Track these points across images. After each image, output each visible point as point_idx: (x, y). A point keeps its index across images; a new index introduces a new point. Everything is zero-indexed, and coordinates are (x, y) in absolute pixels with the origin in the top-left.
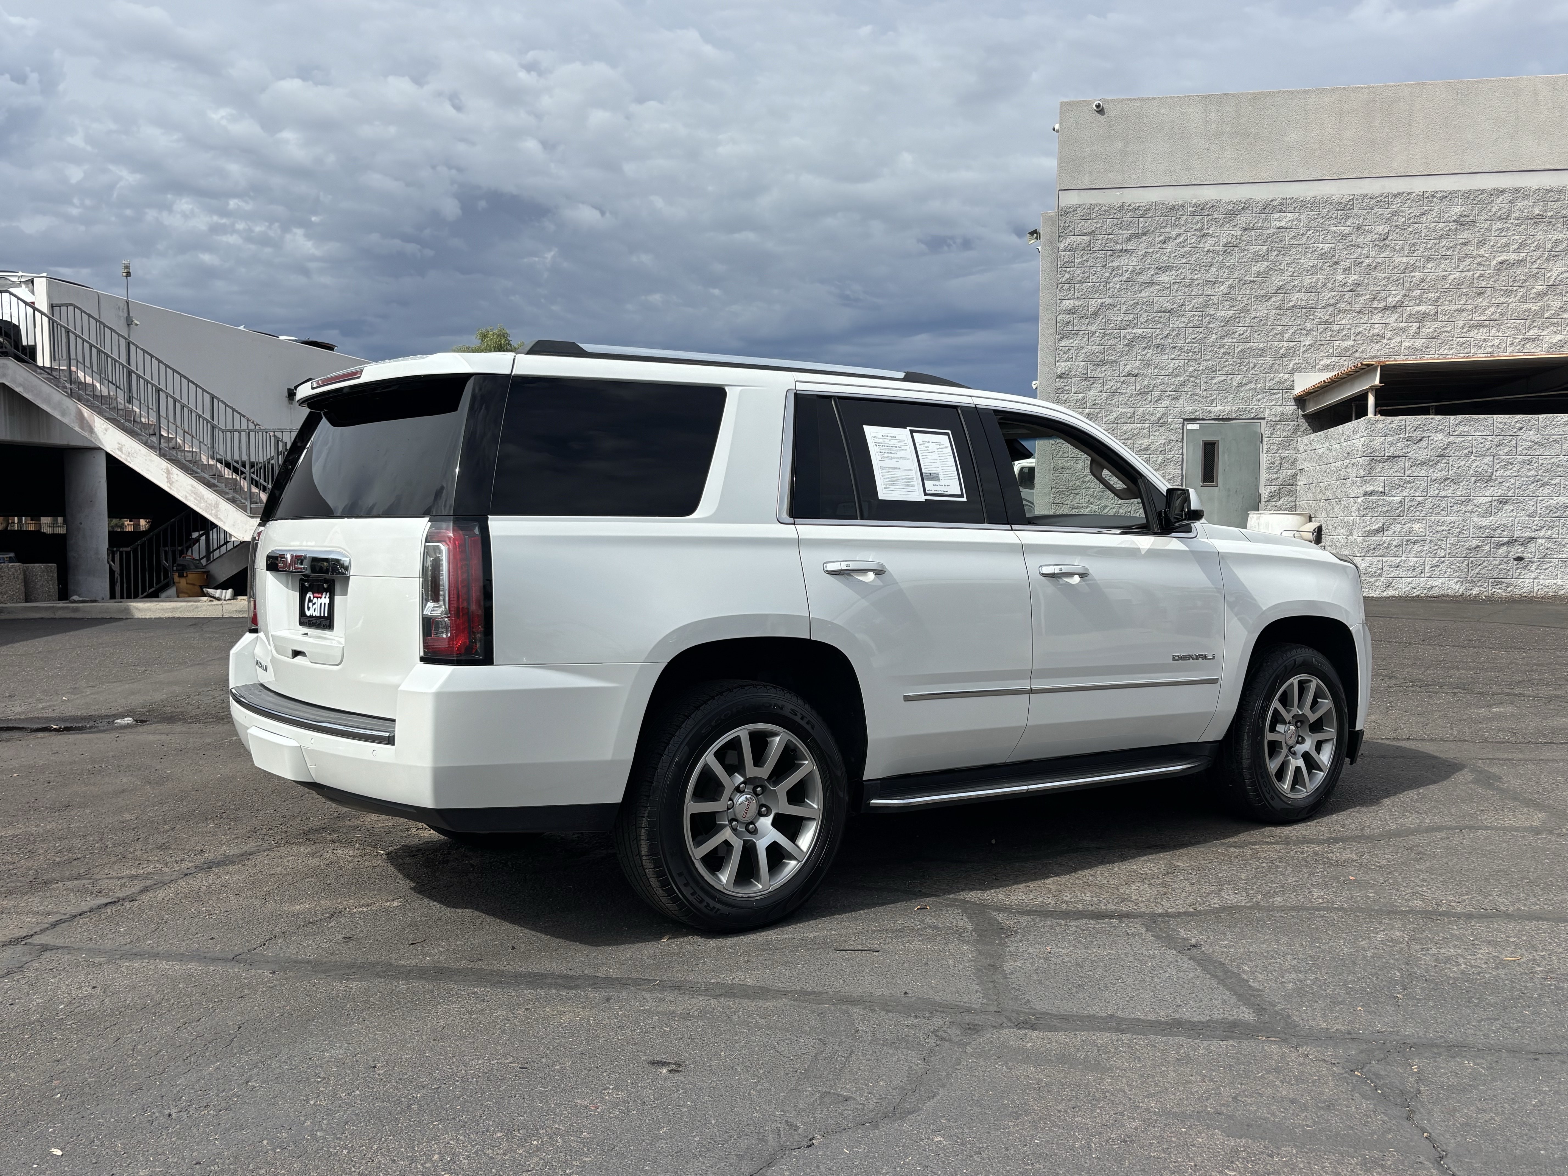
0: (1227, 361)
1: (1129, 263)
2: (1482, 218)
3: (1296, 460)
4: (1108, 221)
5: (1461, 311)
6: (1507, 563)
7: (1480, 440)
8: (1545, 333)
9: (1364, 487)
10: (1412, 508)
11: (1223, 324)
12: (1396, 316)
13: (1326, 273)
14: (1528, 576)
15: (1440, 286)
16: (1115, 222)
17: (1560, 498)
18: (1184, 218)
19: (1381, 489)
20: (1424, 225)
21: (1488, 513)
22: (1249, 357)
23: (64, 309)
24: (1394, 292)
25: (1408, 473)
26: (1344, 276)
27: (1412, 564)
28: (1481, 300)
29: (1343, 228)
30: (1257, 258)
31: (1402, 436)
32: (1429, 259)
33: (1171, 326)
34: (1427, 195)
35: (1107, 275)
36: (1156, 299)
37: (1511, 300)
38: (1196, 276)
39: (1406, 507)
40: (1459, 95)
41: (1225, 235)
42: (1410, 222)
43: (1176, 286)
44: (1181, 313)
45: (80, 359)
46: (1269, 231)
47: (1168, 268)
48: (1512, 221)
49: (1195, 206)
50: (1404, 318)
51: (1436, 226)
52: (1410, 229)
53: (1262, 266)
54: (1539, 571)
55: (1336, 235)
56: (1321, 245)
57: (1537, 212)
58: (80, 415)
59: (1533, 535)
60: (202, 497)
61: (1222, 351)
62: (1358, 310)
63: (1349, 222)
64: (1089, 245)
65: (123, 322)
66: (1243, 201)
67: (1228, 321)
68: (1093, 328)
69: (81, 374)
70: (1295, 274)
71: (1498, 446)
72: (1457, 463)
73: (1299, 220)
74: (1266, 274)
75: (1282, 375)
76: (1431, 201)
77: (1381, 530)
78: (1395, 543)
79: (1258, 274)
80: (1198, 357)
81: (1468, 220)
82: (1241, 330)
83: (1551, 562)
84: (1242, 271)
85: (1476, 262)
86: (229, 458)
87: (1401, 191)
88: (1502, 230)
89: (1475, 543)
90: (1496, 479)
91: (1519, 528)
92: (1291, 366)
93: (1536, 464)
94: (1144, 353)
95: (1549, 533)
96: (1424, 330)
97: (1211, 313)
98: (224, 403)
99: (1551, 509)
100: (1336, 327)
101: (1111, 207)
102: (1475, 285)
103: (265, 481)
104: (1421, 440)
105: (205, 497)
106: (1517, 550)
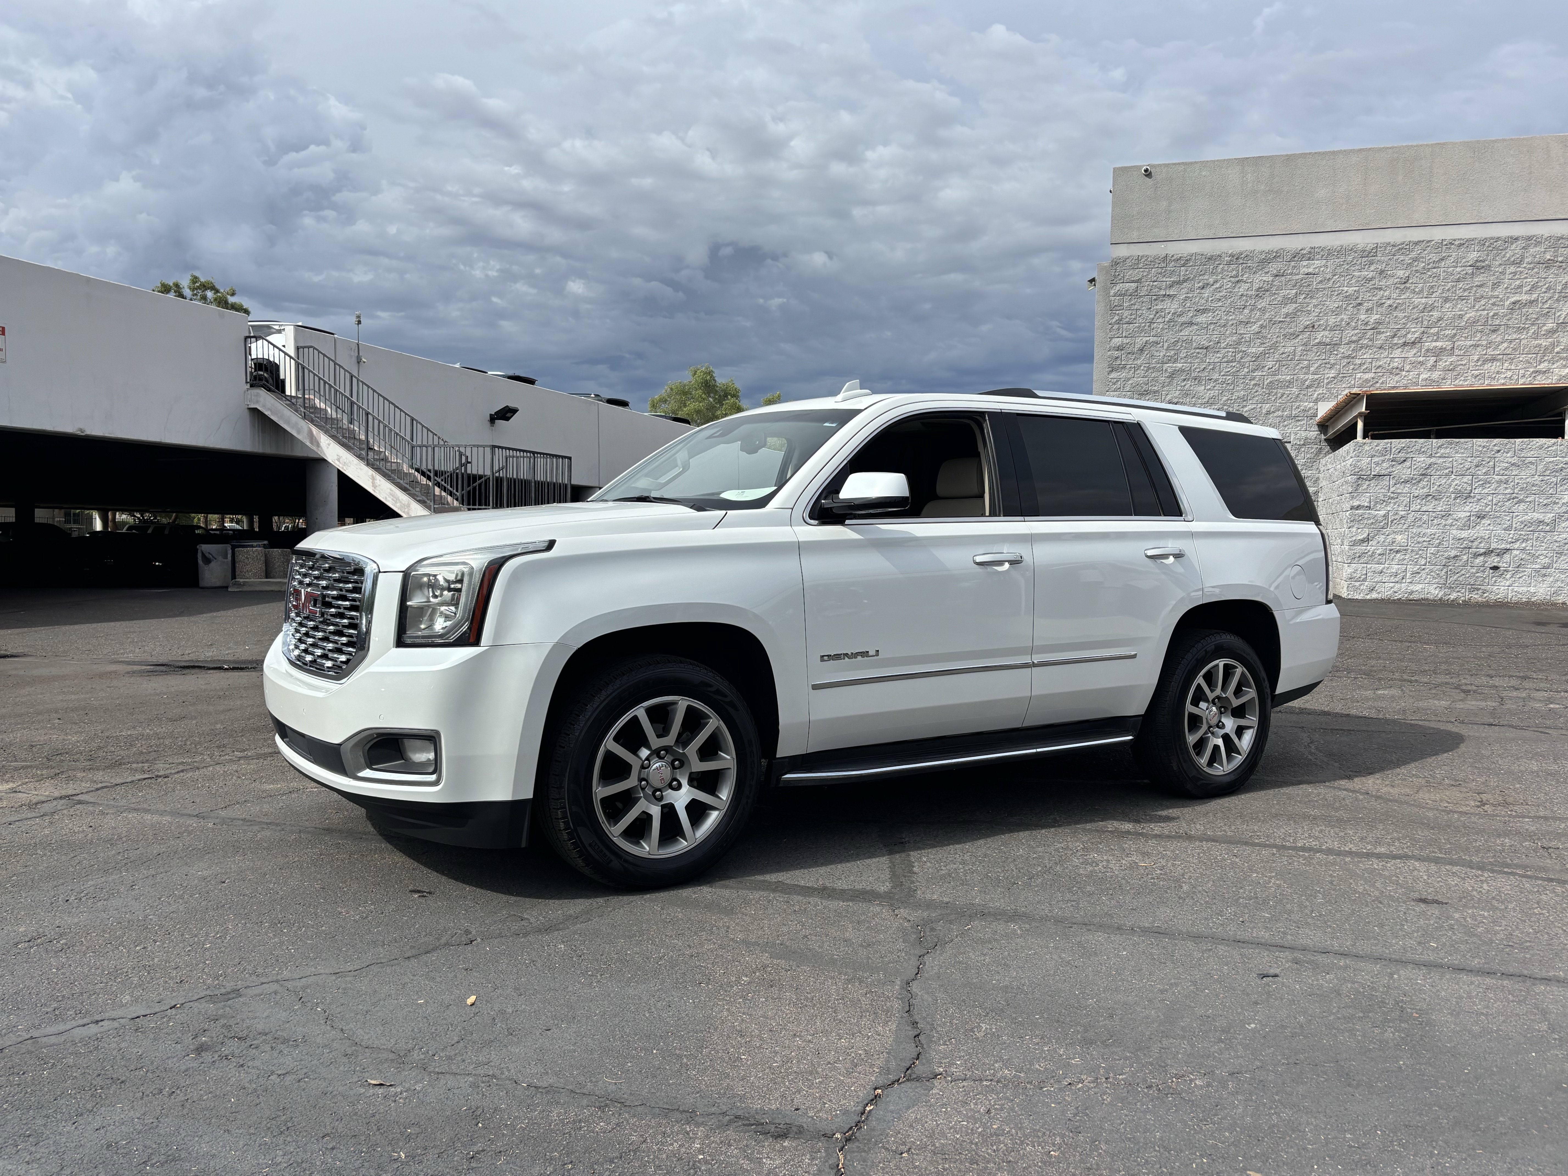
0: (1257, 392)
1: (1172, 306)
2: (1497, 263)
3: (1318, 479)
4: (1153, 270)
5: (1476, 346)
6: (1483, 571)
7: (1460, 461)
8: (1555, 366)
9: (1351, 502)
10: (1395, 521)
11: (1254, 359)
12: (1415, 351)
13: (1350, 313)
14: (1502, 584)
15: (1456, 324)
16: (1160, 270)
17: (1534, 514)
18: (1221, 266)
19: (1366, 504)
20: (1442, 270)
21: (1467, 526)
22: (1277, 388)
23: (306, 350)
24: (1413, 330)
25: (1392, 489)
26: (1366, 316)
27: (1394, 571)
28: (1495, 336)
29: (1366, 273)
30: (1286, 301)
31: (1387, 457)
32: (1446, 300)
33: (1207, 361)
34: (1445, 243)
35: (1152, 316)
36: (1194, 338)
37: (1523, 337)
38: (1231, 318)
39: (1390, 520)
40: (1476, 153)
41: (1257, 281)
42: (1429, 267)
43: (1212, 327)
44: (1217, 350)
45: (317, 389)
46: (1297, 277)
47: (1204, 311)
48: (1525, 265)
49: (1232, 256)
50: (1423, 353)
51: (1453, 270)
52: (1429, 273)
53: (1291, 308)
54: (1513, 579)
55: (1360, 279)
56: (1346, 289)
57: (1549, 257)
58: (310, 434)
59: (1508, 546)
60: (398, 499)
61: (1253, 382)
62: (1379, 346)
63: (1372, 268)
64: (1136, 291)
65: (354, 359)
66: (1275, 250)
67: (1258, 357)
68: (1139, 362)
69: (317, 401)
70: (1321, 315)
71: (1477, 466)
72: (1438, 481)
73: (1326, 267)
74: (1293, 315)
75: (1307, 404)
76: (1450, 248)
77: (1367, 540)
78: (1378, 552)
79: (1287, 315)
80: (1231, 387)
81: (1484, 264)
82: (1270, 364)
83: (1525, 571)
84: (1273, 313)
85: (1490, 302)
86: (424, 468)
87: (1422, 239)
88: (1515, 273)
89: (1453, 553)
90: (1475, 497)
91: (1495, 540)
92: (1315, 396)
93: (1513, 483)
94: (1183, 384)
95: (1524, 545)
96: (1441, 363)
97: (1244, 349)
98: (421, 424)
99: (1526, 524)
100: (1358, 362)
101: (1156, 258)
102: (1490, 322)
103: (451, 487)
104: (1405, 461)
105: (400, 498)
106: (1494, 560)
